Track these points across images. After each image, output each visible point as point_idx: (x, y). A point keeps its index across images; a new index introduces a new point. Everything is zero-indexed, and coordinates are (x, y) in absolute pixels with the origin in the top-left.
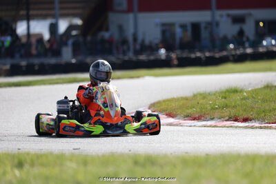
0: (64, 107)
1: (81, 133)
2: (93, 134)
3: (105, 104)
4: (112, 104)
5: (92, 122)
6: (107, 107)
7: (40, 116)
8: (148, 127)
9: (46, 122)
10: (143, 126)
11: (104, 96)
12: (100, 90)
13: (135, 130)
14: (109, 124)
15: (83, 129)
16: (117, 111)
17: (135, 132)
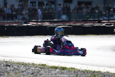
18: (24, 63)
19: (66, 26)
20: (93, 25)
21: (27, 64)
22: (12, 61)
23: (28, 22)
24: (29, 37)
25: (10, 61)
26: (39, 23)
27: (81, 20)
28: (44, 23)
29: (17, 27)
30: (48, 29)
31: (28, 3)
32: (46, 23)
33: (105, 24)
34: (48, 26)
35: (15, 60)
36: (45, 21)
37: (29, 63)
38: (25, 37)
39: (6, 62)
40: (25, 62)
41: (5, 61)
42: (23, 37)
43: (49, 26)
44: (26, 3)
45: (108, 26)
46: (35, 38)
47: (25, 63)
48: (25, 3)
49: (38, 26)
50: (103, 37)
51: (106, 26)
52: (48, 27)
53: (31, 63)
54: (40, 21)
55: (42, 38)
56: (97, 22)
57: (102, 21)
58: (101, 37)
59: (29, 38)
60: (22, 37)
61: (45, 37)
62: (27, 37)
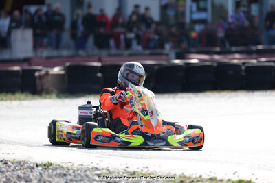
0: (87, 113)
1: (117, 144)
2: (131, 145)
3: (144, 111)
4: (152, 112)
5: (129, 132)
6: (147, 114)
7: (57, 124)
8: (193, 141)
9: (65, 130)
10: (187, 139)
11: (142, 102)
12: (137, 95)
13: (179, 143)
14: (149, 134)
15: (118, 139)
16: (158, 120)
17: (179, 145)
18: (184, 177)
21: (195, 178)
22: (151, 169)
24: (191, 95)
25: (145, 170)
26: (217, 57)
28: (231, 56)
29: (156, 67)
30: (244, 73)
32: (237, 56)
34: (244, 64)
35: (160, 166)
36: (234, 49)
37: (201, 176)
38: (180, 95)
39: (134, 173)
40: (187, 174)
41: (131, 169)
42: (174, 97)
43: (247, 65)
47: (189, 178)
49: (215, 64)
52: (243, 68)
53: (205, 176)
55: (229, 98)
60: (172, 95)
61: (237, 96)
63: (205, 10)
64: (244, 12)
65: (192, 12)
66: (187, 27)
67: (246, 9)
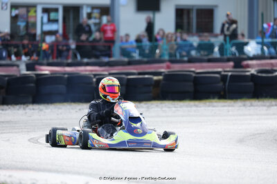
19: (146, 76)
20: (223, 73)
23: (37, 67)
24: (42, 107)
26: (68, 69)
27: (186, 59)
29: (7, 78)
31: (36, 11)
32: (89, 68)
33: (257, 69)
36: (86, 60)
42: (24, 109)
43: (97, 77)
44: (32, 13)
45: (264, 75)
46: (60, 111)
48: (28, 11)
49: (66, 76)
50: (251, 105)
51: (259, 75)
52: (94, 80)
54: (70, 61)
56: (232, 64)
57: (245, 63)
58: (244, 105)
59: (41, 110)
62: (36, 107)
63: (56, 21)
64: (95, 24)
65: (42, 24)
66: (38, 38)
67: (97, 21)
